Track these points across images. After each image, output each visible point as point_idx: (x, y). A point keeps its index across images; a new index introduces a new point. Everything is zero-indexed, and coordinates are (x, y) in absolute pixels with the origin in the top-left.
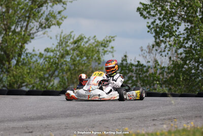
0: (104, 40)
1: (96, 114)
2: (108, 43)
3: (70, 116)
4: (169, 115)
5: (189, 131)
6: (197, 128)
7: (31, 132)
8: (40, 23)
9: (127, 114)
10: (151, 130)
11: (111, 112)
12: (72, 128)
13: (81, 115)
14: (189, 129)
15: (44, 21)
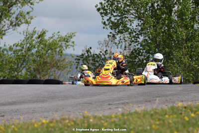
0: (66, 36)
1: (59, 100)
2: (70, 38)
3: (37, 102)
4: (123, 100)
5: (140, 114)
6: (147, 111)
7: (3, 116)
8: (11, 21)
9: (86, 99)
10: (107, 113)
11: (73, 97)
12: (39, 112)
13: (47, 101)
14: (140, 112)
15: (14, 19)
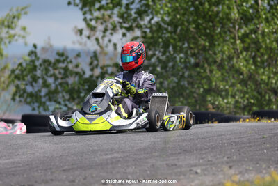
0: (8, 15)
2: (15, 20)
